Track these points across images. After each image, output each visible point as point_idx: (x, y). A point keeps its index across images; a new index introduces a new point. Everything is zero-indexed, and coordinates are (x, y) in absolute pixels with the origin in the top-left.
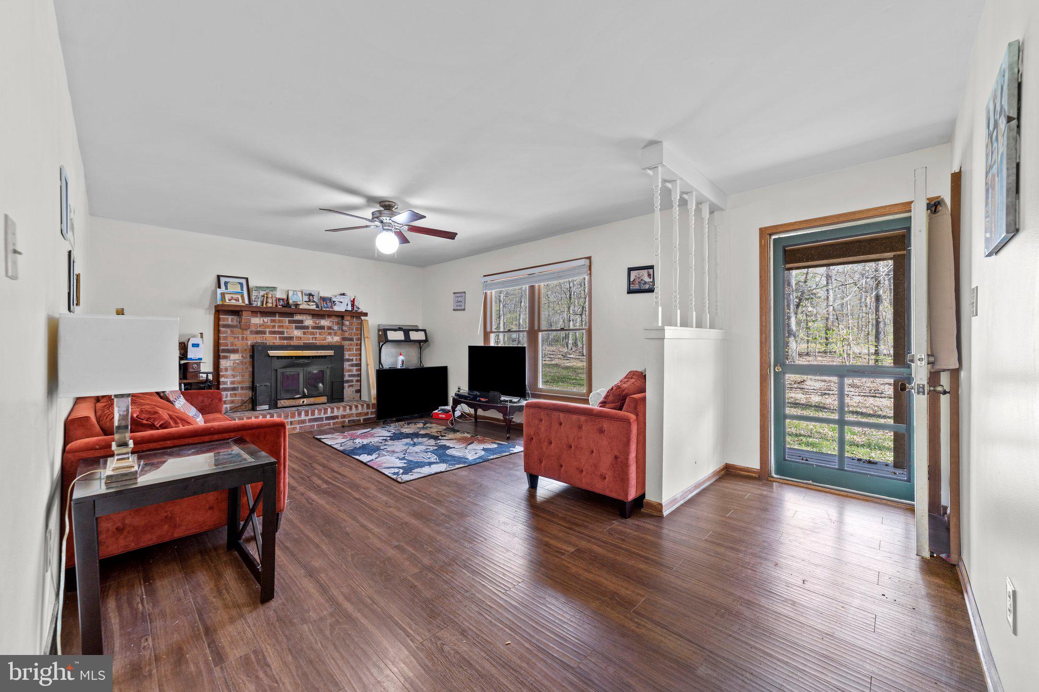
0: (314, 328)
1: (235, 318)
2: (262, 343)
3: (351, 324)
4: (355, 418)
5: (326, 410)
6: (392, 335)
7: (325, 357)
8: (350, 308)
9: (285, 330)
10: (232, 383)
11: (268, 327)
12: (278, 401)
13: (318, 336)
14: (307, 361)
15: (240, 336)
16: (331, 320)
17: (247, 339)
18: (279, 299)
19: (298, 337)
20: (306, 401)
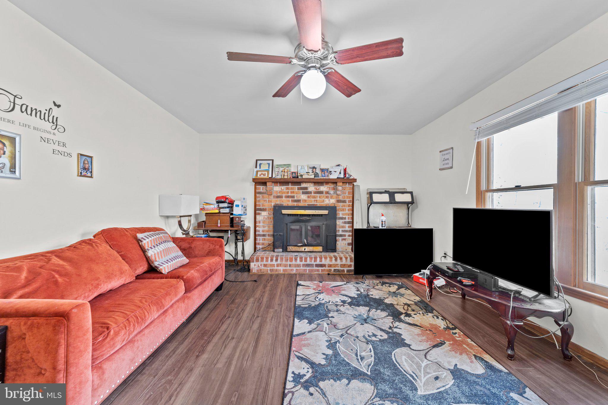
0: (315, 193)
1: (264, 187)
2: (280, 204)
3: (344, 189)
4: (340, 268)
5: (316, 258)
6: (376, 198)
7: (322, 215)
8: (342, 176)
9: (295, 195)
10: (263, 231)
11: (284, 193)
12: (288, 247)
13: (318, 199)
14: (308, 218)
15: (267, 199)
16: (328, 186)
17: (271, 202)
18: (292, 173)
19: (304, 200)
20: (307, 249)
